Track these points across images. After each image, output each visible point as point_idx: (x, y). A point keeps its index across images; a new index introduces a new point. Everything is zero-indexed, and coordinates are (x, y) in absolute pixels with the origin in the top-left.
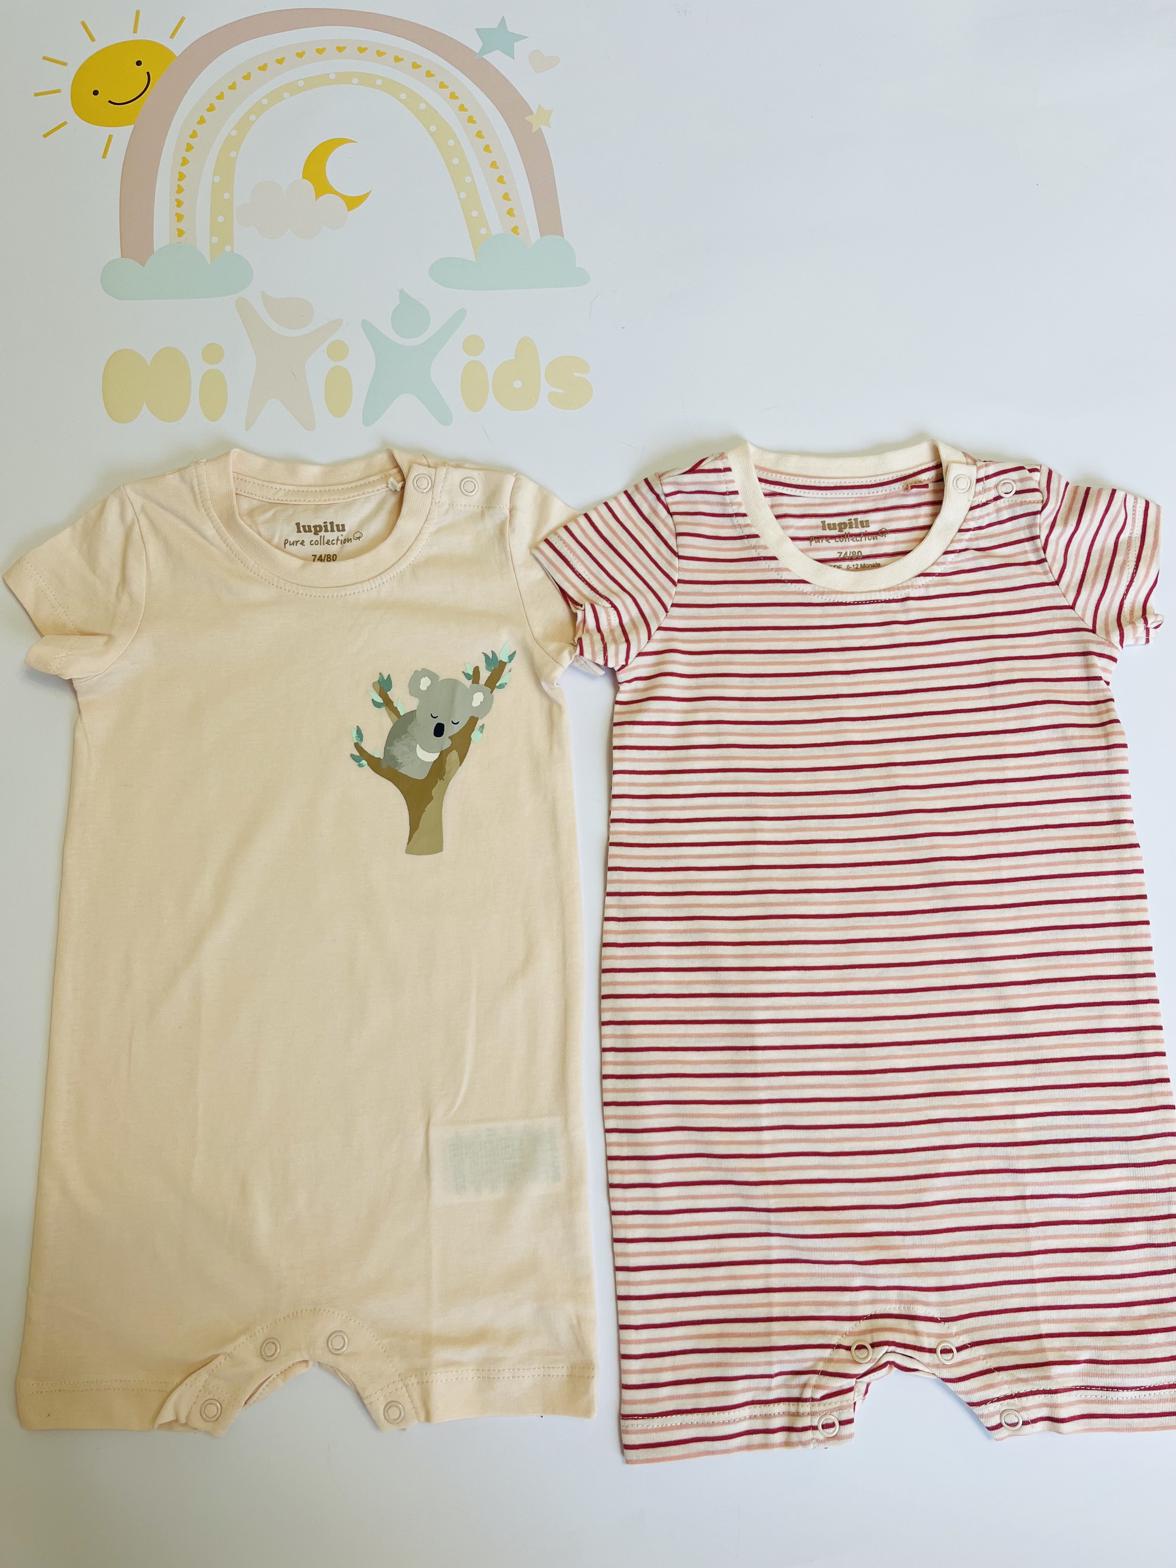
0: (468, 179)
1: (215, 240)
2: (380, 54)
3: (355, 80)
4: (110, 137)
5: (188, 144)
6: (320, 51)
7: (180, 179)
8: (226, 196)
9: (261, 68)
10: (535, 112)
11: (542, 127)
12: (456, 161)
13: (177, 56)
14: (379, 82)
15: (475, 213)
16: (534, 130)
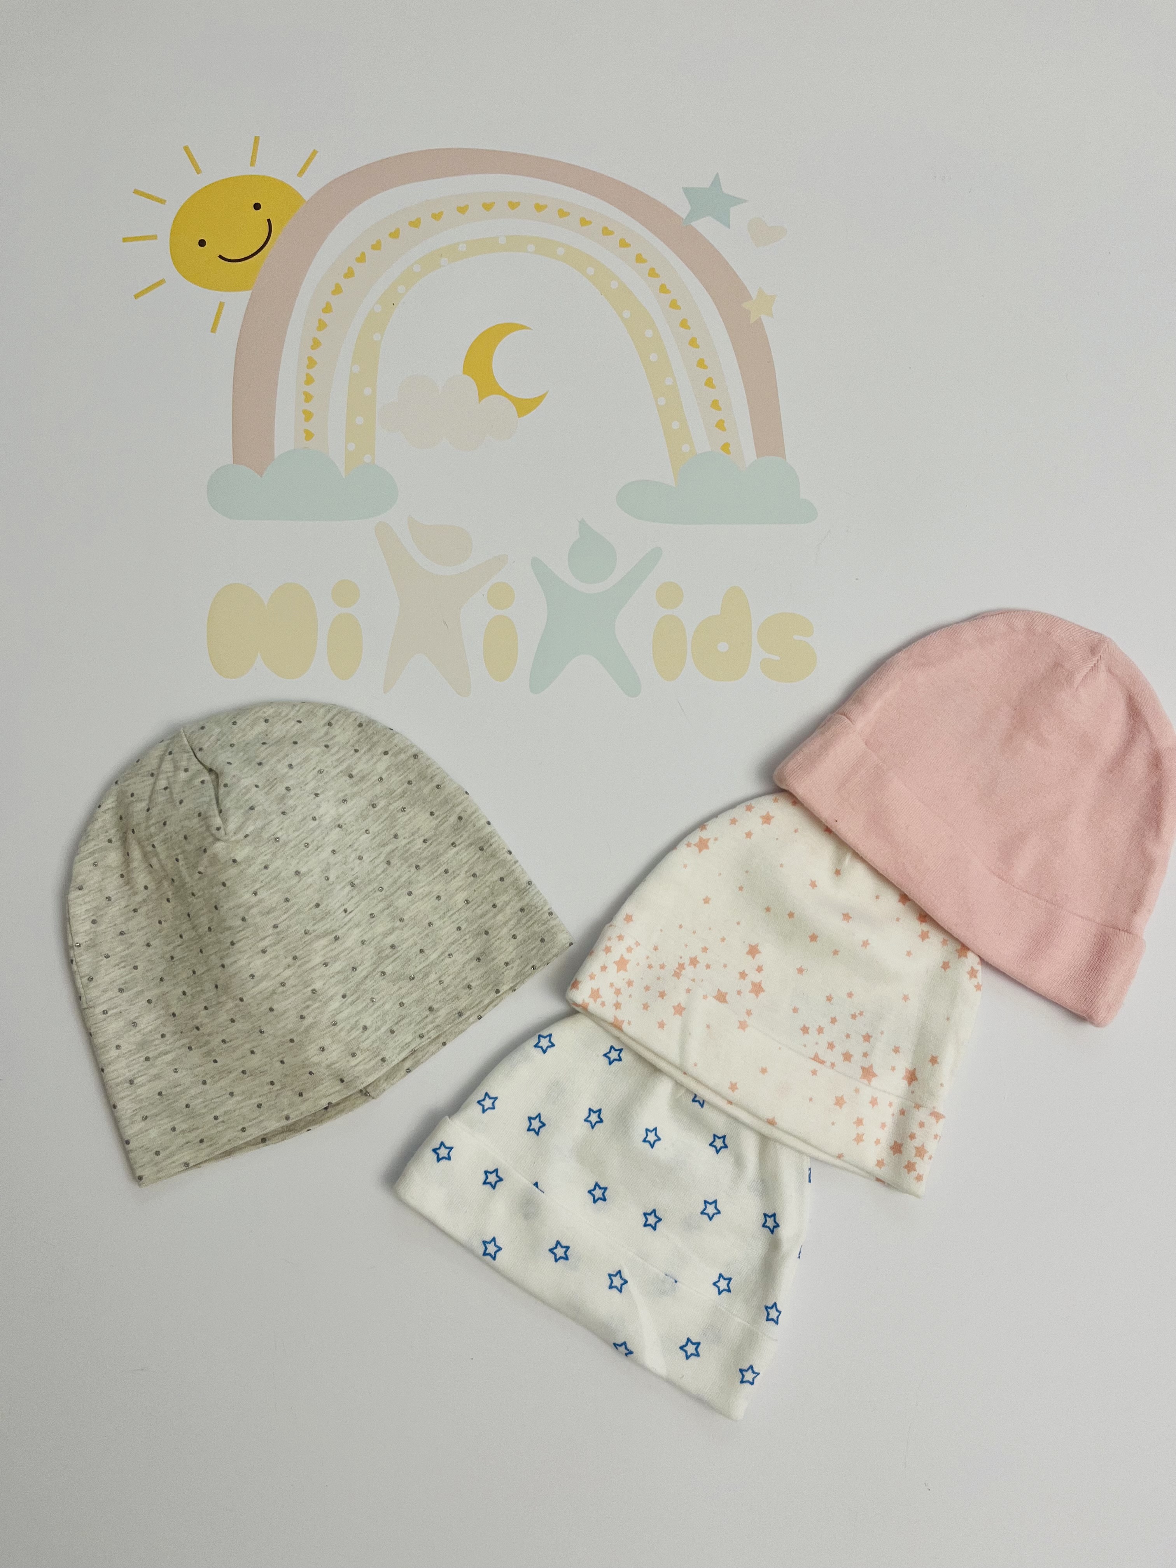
0: (669, 381)
1: (352, 447)
2: (562, 214)
3: (531, 248)
4: (221, 305)
5: (320, 320)
6: (487, 207)
7: (308, 367)
8: (368, 391)
9: (411, 224)
10: (754, 298)
11: (763, 317)
12: (653, 357)
13: (307, 200)
14: (561, 251)
15: (676, 425)
16: (753, 320)
